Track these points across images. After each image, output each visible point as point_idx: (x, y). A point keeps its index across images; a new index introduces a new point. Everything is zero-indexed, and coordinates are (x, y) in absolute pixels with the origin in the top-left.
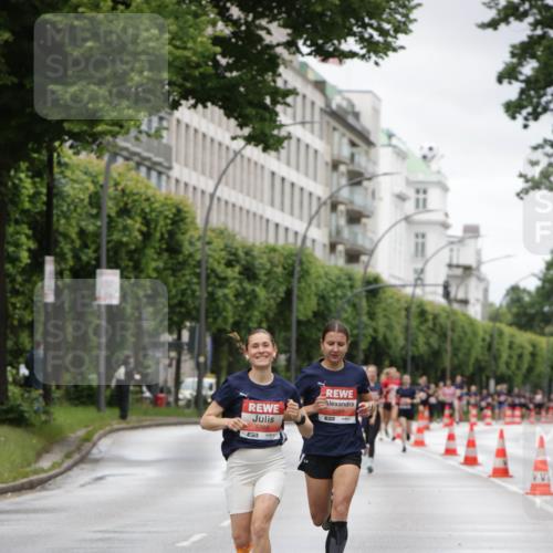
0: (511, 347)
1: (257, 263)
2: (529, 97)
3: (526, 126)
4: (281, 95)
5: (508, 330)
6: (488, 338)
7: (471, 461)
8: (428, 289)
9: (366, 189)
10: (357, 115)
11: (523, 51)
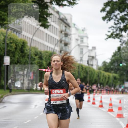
0: (103, 76)
1: (43, 55)
2: (108, 16)
3: (107, 23)
4: (49, 15)
5: (103, 72)
6: (98, 74)
7: (94, 103)
8: (84, 62)
9: (69, 38)
10: (66, 20)
11: (107, 4)
